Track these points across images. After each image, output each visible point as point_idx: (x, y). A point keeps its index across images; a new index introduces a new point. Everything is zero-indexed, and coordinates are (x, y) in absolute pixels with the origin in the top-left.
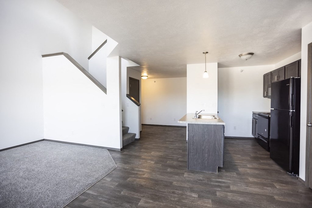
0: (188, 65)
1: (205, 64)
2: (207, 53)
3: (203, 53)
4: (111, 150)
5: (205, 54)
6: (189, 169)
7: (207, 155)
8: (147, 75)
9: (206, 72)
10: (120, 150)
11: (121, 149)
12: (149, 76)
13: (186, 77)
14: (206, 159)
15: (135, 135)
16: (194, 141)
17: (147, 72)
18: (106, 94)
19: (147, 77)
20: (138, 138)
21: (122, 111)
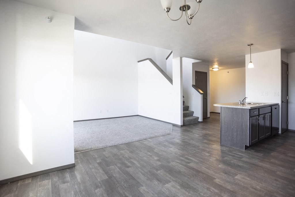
0: (246, 56)
1: (250, 55)
2: (252, 44)
3: (248, 45)
4: (174, 125)
5: (250, 46)
6: (222, 144)
7: (235, 133)
8: (218, 67)
9: (251, 63)
10: (180, 126)
11: (182, 126)
12: (220, 68)
13: (245, 67)
14: (235, 137)
15: (198, 118)
16: (225, 121)
17: (218, 64)
18: (172, 85)
19: (218, 69)
20: (200, 121)
21: (183, 97)
